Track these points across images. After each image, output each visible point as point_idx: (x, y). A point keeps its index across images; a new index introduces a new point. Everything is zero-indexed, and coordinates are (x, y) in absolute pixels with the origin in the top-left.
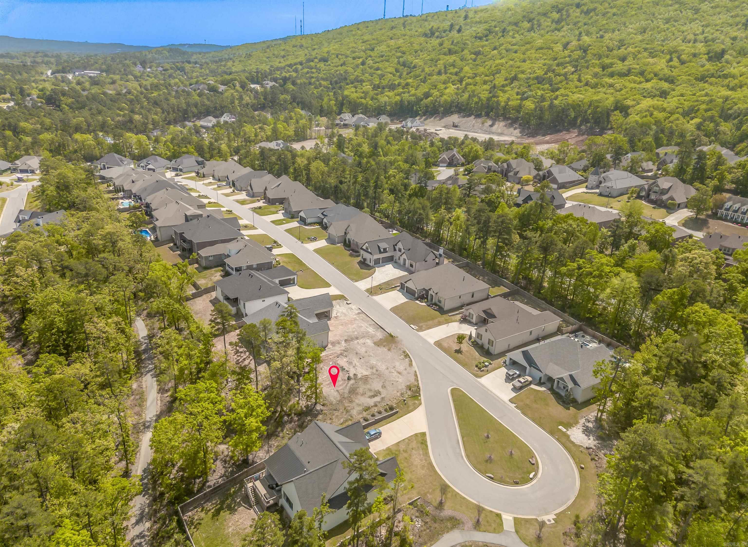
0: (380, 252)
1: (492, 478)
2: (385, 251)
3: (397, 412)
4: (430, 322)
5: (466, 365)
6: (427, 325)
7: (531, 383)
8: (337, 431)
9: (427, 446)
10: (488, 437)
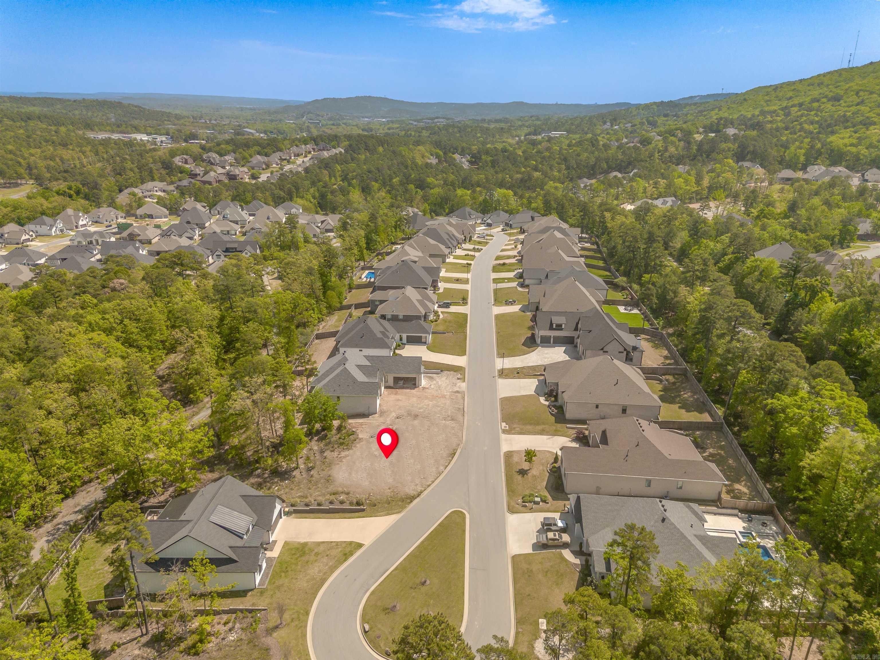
0: (551, 328)
1: (366, 632)
2: (559, 327)
3: (363, 510)
4: (529, 427)
5: (513, 492)
6: (521, 429)
7: (565, 545)
8: (243, 496)
9: (345, 560)
10: (424, 583)
